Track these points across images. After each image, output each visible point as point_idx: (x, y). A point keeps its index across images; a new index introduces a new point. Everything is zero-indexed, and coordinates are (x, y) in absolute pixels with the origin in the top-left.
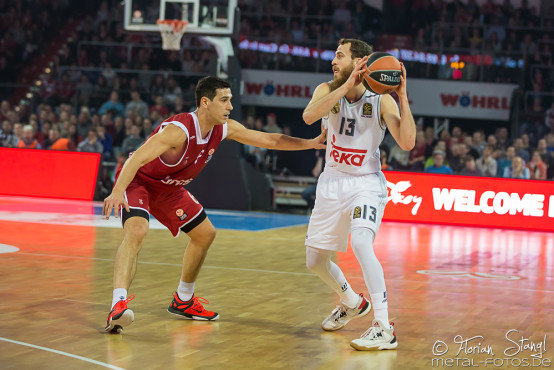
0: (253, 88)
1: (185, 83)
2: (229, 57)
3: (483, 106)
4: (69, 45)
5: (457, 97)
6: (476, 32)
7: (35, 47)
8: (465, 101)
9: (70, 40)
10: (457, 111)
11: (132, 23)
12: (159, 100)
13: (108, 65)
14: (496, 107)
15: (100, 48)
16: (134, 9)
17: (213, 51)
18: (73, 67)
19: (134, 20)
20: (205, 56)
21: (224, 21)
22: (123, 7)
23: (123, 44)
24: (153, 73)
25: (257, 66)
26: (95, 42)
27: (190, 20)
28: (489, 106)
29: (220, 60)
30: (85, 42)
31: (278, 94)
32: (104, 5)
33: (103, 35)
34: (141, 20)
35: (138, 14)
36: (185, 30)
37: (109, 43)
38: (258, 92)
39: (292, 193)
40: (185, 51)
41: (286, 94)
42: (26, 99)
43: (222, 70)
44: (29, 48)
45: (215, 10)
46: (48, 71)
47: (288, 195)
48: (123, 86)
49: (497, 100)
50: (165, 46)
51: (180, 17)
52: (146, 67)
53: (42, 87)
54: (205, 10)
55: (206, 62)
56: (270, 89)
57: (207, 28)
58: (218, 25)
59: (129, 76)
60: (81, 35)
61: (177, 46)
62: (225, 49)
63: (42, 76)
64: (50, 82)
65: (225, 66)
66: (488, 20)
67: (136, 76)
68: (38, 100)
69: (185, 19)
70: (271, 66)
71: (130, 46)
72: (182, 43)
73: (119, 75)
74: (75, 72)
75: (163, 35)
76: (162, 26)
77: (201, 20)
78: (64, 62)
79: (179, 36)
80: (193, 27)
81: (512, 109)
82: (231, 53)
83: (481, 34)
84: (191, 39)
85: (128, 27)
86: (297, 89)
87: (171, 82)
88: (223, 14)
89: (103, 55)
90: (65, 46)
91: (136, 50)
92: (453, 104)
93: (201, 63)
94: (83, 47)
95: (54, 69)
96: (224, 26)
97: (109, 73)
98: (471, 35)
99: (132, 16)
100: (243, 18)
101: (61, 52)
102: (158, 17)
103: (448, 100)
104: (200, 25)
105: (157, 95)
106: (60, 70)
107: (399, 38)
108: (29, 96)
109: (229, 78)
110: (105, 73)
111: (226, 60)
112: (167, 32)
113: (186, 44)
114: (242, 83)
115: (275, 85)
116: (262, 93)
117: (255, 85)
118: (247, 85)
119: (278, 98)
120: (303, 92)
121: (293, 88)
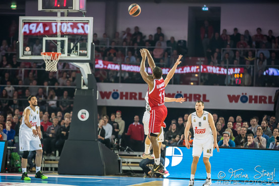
0: (104, 95)
2: (89, 75)
3: (256, 102)
5: (238, 96)
6: (250, 53)
8: (244, 99)
10: (239, 106)
11: (24, 55)
14: (265, 102)
17: (78, 71)
19: (26, 53)
20: (73, 74)
21: (85, 52)
22: (18, 45)
23: (18, 68)
25: (107, 81)
27: (63, 52)
28: (260, 102)
29: (82, 77)
31: (122, 98)
34: (30, 53)
35: (28, 49)
36: (59, 58)
38: (108, 98)
39: (132, 163)
40: (60, 72)
41: (127, 98)
43: (84, 84)
45: (79, 44)
47: (130, 164)
49: (265, 98)
54: (72, 45)
55: (74, 79)
56: (115, 95)
57: (73, 56)
58: (81, 55)
61: (56, 70)
62: (86, 70)
65: (86, 81)
66: (258, 46)
69: (59, 51)
70: (117, 80)
71: (23, 70)
75: (46, 62)
76: (44, 57)
77: (70, 51)
79: (56, 62)
80: (64, 56)
81: (275, 103)
82: (91, 73)
83: (254, 55)
86: (133, 94)
88: (84, 47)
91: (27, 72)
92: (236, 101)
96: (85, 55)
98: (247, 56)
99: (24, 50)
100: (97, 49)
102: (41, 50)
103: (232, 99)
104: (69, 55)
107: (199, 59)
109: (89, 89)
110: (6, 88)
111: (87, 77)
112: (48, 60)
113: (60, 67)
114: (98, 91)
115: (119, 92)
116: (111, 97)
117: (106, 92)
118: (101, 93)
119: (121, 100)
120: (137, 97)
121: (131, 93)
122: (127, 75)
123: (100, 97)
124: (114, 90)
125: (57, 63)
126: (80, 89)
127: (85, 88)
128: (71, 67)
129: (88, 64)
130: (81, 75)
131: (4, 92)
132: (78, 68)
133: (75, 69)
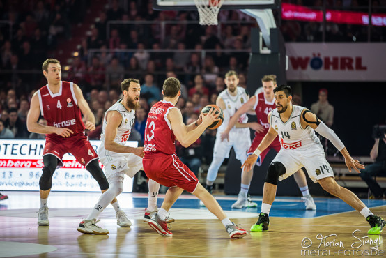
0: (298, 63)
2: (271, 30)
4: (97, 25)
7: (60, 29)
9: (98, 20)
13: (141, 45)
15: (130, 27)
17: (253, 24)
18: (103, 49)
20: (245, 30)
23: (155, 22)
24: (189, 51)
25: (302, 39)
26: (125, 21)
29: (261, 34)
30: (113, 22)
33: (134, 13)
36: (221, 3)
37: (139, 22)
38: (304, 67)
39: (347, 175)
40: (224, 26)
41: (335, 68)
43: (264, 45)
44: (53, 31)
46: (76, 54)
47: (343, 177)
48: (157, 68)
50: (202, 22)
52: (181, 46)
53: (71, 72)
55: (246, 38)
56: (316, 63)
59: (164, 57)
60: (112, 15)
61: (216, 22)
62: (266, 21)
63: (70, 61)
65: (268, 40)
67: (171, 55)
70: (318, 38)
71: (163, 24)
72: (219, 18)
73: (153, 57)
74: (105, 55)
75: (199, 10)
78: (91, 44)
79: (216, 9)
82: (275, 26)
84: (229, 11)
85: (161, 3)
86: (347, 61)
87: (209, 62)
89: (134, 34)
90: (92, 27)
91: (169, 28)
93: (241, 38)
94: (113, 27)
95: (81, 51)
97: (142, 55)
101: (89, 33)
106: (89, 53)
109: (272, 53)
110: (138, 55)
111: (268, 33)
112: (203, 7)
113: (224, 18)
114: (287, 57)
115: (322, 58)
116: (309, 67)
117: (300, 59)
118: (292, 59)
119: (327, 72)
120: (354, 65)
121: (343, 59)
122: (336, 28)
123: (291, 67)
124: (314, 55)
125: (218, 10)
126: (257, 53)
127: (266, 51)
128: (241, 16)
129: (270, 11)
130: (259, 30)
131: (133, 62)
132: (253, 19)
133: (248, 20)
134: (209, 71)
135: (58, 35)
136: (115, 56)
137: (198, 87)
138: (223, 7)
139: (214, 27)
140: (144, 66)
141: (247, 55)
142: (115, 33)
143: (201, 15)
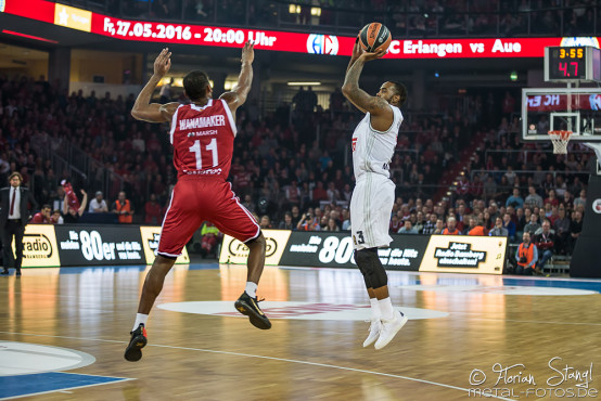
1: (570, 179)
4: (478, 153)
7: (451, 156)
9: (478, 149)
12: (551, 193)
13: (509, 168)
15: (502, 154)
16: (529, 124)
18: (482, 170)
24: (545, 172)
26: (498, 150)
30: (489, 150)
32: (504, 120)
33: (504, 144)
37: (509, 150)
42: (447, 196)
44: (447, 156)
48: (521, 184)
50: (555, 152)
51: (565, 128)
52: (539, 168)
53: (459, 187)
59: (528, 175)
60: (488, 144)
63: (458, 178)
64: (464, 183)
67: (532, 175)
68: (456, 197)
72: (568, 148)
73: (519, 175)
74: (483, 174)
78: (474, 166)
84: (574, 144)
85: (525, 138)
87: (559, 179)
89: (504, 160)
93: (582, 163)
94: (489, 153)
95: (466, 172)
97: (510, 174)
101: (473, 159)
105: (549, 190)
106: (472, 173)
108: (449, 193)
134: (559, 186)
135: (451, 160)
136: (490, 175)
137: (551, 199)
138: (571, 141)
139: (563, 155)
140: (511, 182)
141: (587, 176)
142: (490, 158)
143: (555, 146)
